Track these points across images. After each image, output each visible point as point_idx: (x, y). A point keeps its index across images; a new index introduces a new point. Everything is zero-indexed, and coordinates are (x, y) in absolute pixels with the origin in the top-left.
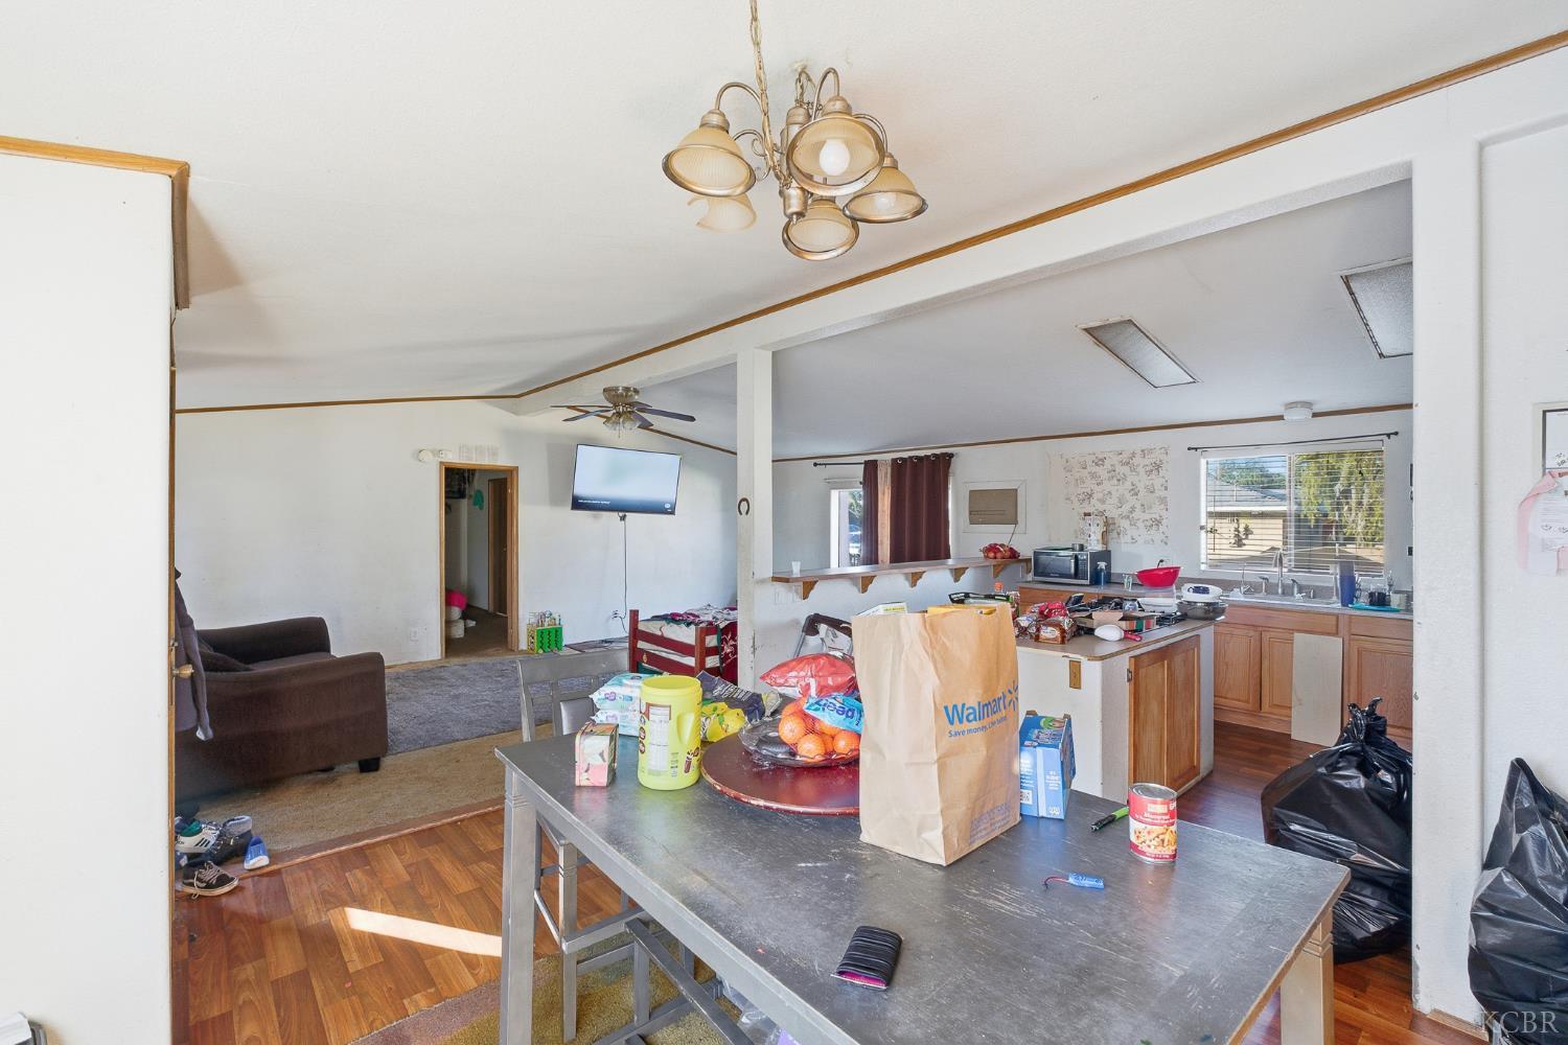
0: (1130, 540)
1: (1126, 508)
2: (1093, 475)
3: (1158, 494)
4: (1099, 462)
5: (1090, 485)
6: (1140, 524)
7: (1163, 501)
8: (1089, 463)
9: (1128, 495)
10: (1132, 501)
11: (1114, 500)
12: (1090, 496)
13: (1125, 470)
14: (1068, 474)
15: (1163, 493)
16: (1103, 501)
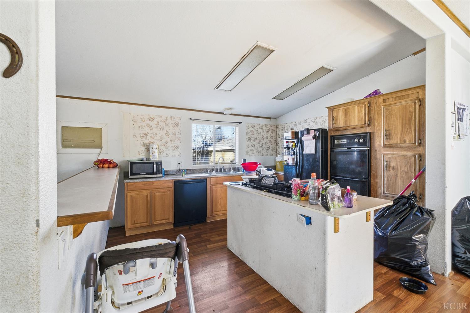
0: (166, 156)
1: (164, 141)
2: (148, 125)
3: (177, 136)
4: (151, 119)
5: (146, 130)
6: (170, 148)
7: (179, 139)
8: (146, 119)
9: (164, 136)
10: (166, 138)
11: (159, 137)
12: (146, 135)
13: (164, 124)
14: (135, 123)
15: (179, 136)
16: (153, 138)
